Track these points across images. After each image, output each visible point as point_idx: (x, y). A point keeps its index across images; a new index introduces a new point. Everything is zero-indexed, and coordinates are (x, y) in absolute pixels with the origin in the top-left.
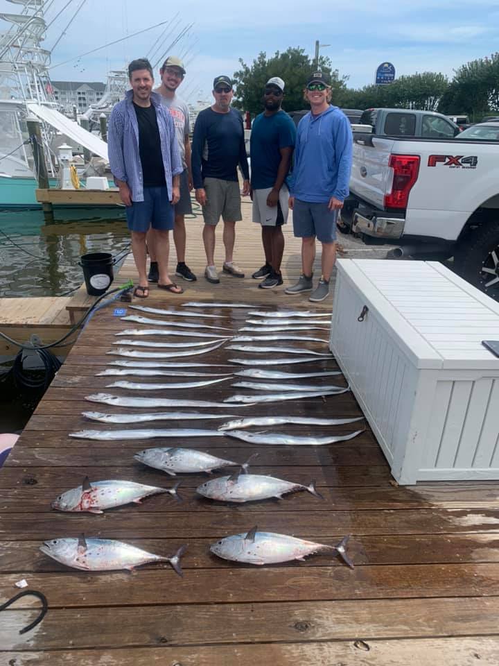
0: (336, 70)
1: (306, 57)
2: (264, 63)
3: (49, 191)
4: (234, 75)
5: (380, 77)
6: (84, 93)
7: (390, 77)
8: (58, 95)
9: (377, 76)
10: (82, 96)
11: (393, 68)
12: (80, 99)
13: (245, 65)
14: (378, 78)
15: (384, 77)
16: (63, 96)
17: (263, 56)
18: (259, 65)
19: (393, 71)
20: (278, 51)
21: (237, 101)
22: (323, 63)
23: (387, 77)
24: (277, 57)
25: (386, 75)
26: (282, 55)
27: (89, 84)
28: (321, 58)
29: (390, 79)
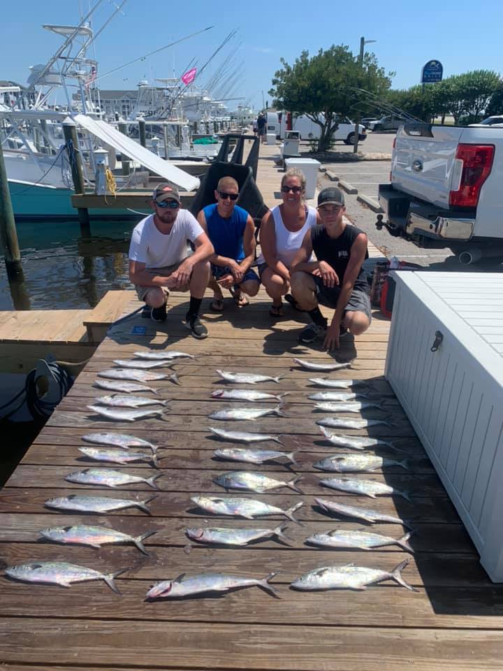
0: (382, 68)
1: (350, 54)
2: (306, 62)
4: (276, 75)
5: (427, 75)
6: (128, 101)
7: (438, 75)
8: (103, 104)
9: (424, 74)
10: (126, 104)
11: (440, 65)
12: (124, 107)
13: (287, 64)
14: (425, 76)
15: (431, 75)
16: (107, 105)
17: (305, 54)
18: (301, 64)
19: (440, 69)
20: (322, 49)
21: (279, 102)
22: (369, 59)
23: (434, 75)
24: (320, 55)
25: (434, 73)
26: (325, 53)
28: (367, 55)
29: (438, 78)
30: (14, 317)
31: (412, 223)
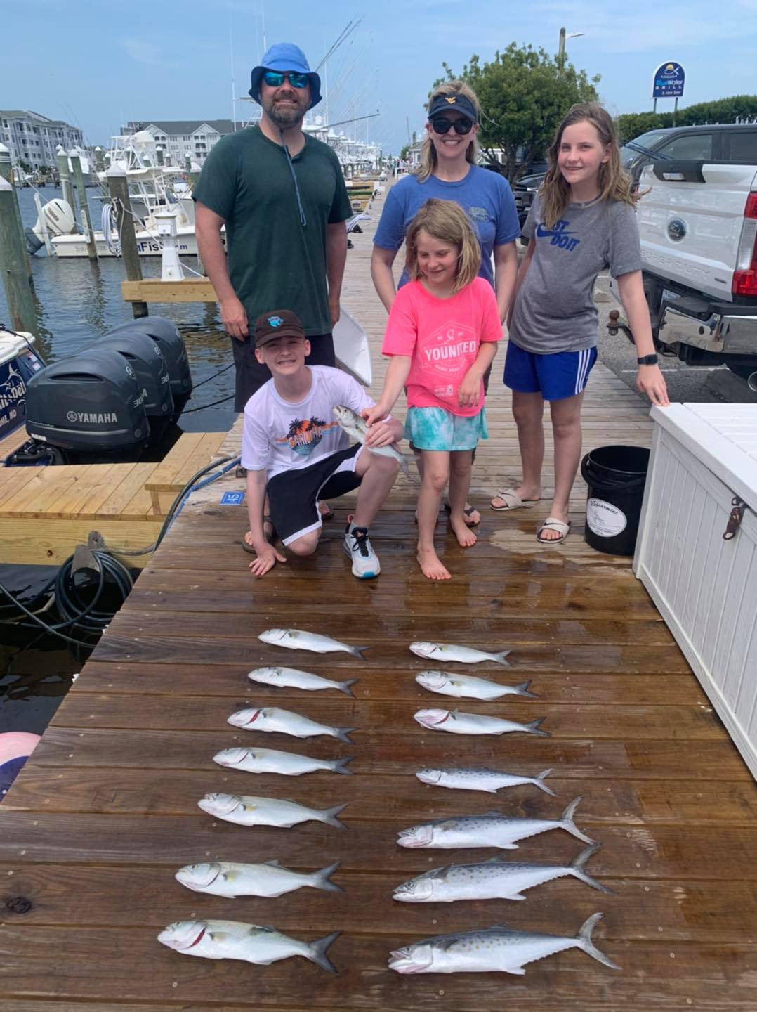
0: (582, 71)
3: (141, 284)
5: (661, 86)
6: (203, 137)
7: (677, 86)
8: (166, 142)
9: (655, 86)
10: (200, 141)
11: (681, 71)
12: (198, 146)
14: (657, 88)
15: (667, 86)
16: (173, 143)
17: (475, 59)
19: (681, 75)
20: (497, 50)
23: (671, 86)
24: (498, 60)
25: (670, 83)
27: (211, 124)
29: (677, 90)
30: (37, 476)
31: (666, 323)
